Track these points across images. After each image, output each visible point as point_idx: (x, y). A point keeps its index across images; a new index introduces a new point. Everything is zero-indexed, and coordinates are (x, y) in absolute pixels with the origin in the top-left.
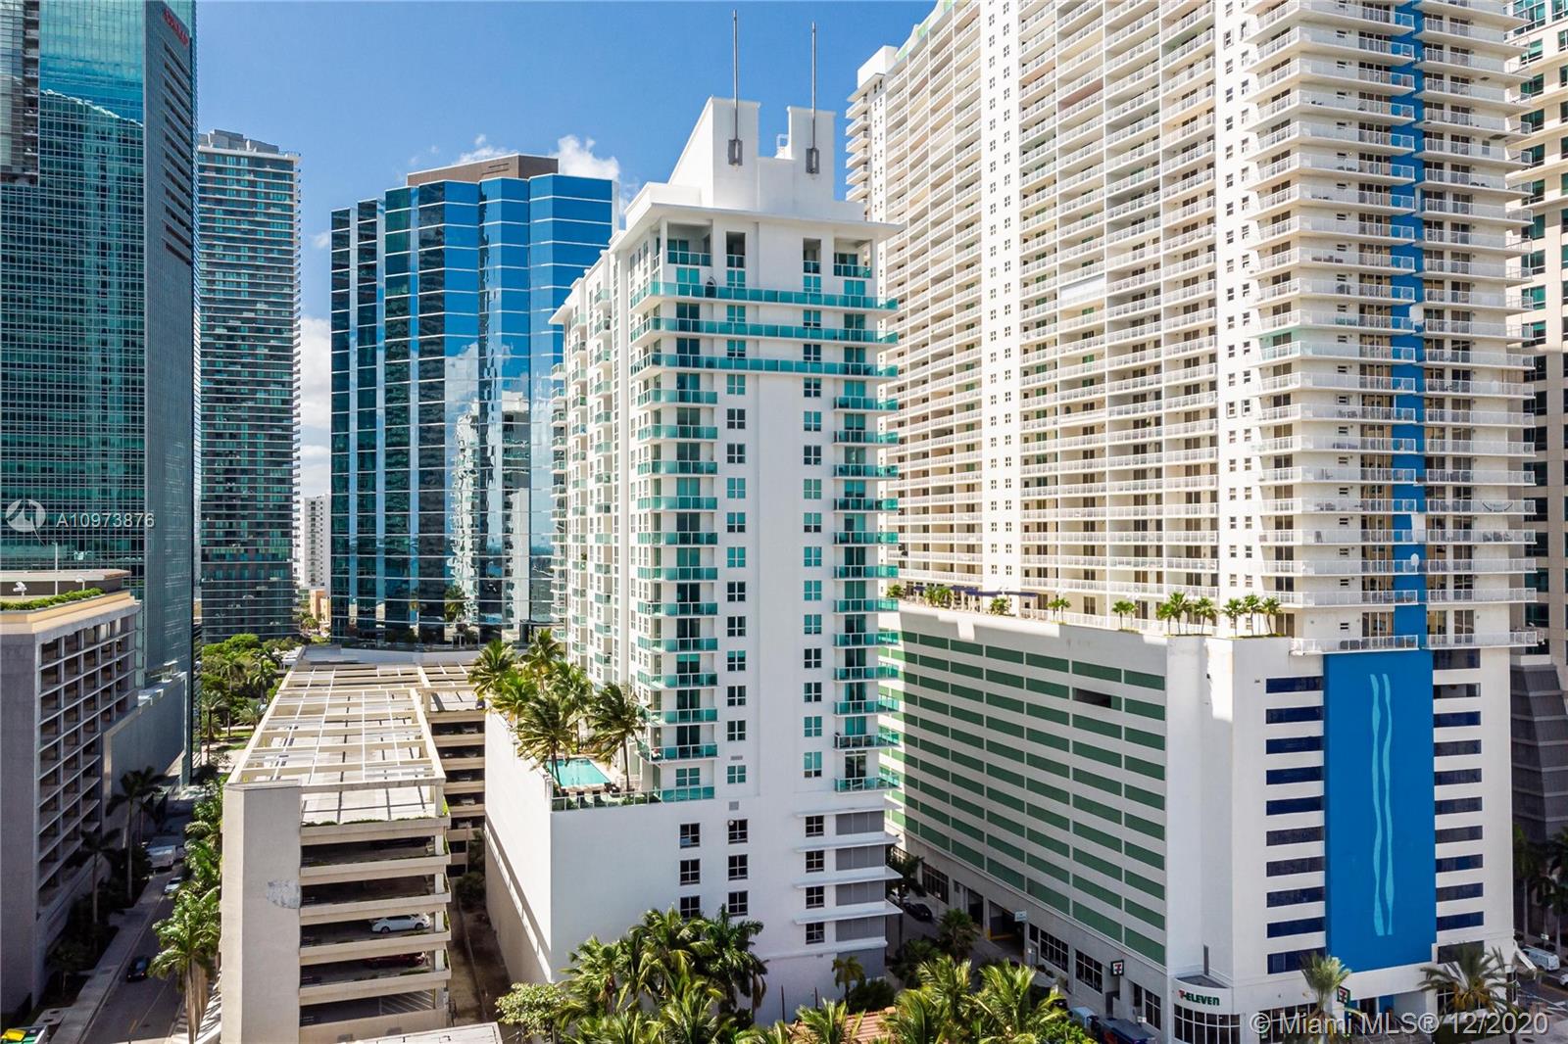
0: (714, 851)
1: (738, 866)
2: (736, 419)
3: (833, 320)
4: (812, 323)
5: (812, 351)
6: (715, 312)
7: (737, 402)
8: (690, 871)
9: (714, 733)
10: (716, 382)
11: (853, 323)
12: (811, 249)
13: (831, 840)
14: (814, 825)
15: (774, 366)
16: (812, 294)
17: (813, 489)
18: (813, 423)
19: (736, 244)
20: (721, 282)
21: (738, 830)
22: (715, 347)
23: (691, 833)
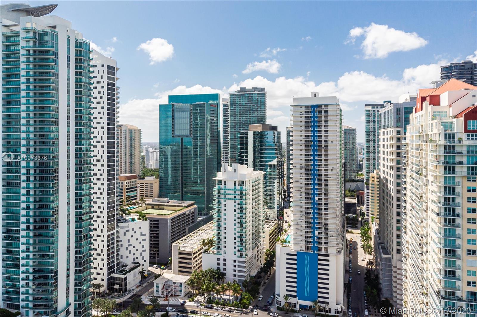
0: (221, 262)
1: (225, 265)
2: (225, 205)
3: (238, 192)
4: (235, 193)
5: (235, 197)
6: (222, 192)
7: (225, 203)
8: (219, 264)
9: (222, 247)
10: (222, 201)
11: (241, 193)
12: (235, 183)
13: (237, 264)
14: (235, 261)
15: (230, 199)
16: (235, 189)
17: (235, 215)
18: (235, 206)
19: (225, 182)
20: (223, 188)
21: (225, 260)
22: (222, 196)
23: (218, 259)
